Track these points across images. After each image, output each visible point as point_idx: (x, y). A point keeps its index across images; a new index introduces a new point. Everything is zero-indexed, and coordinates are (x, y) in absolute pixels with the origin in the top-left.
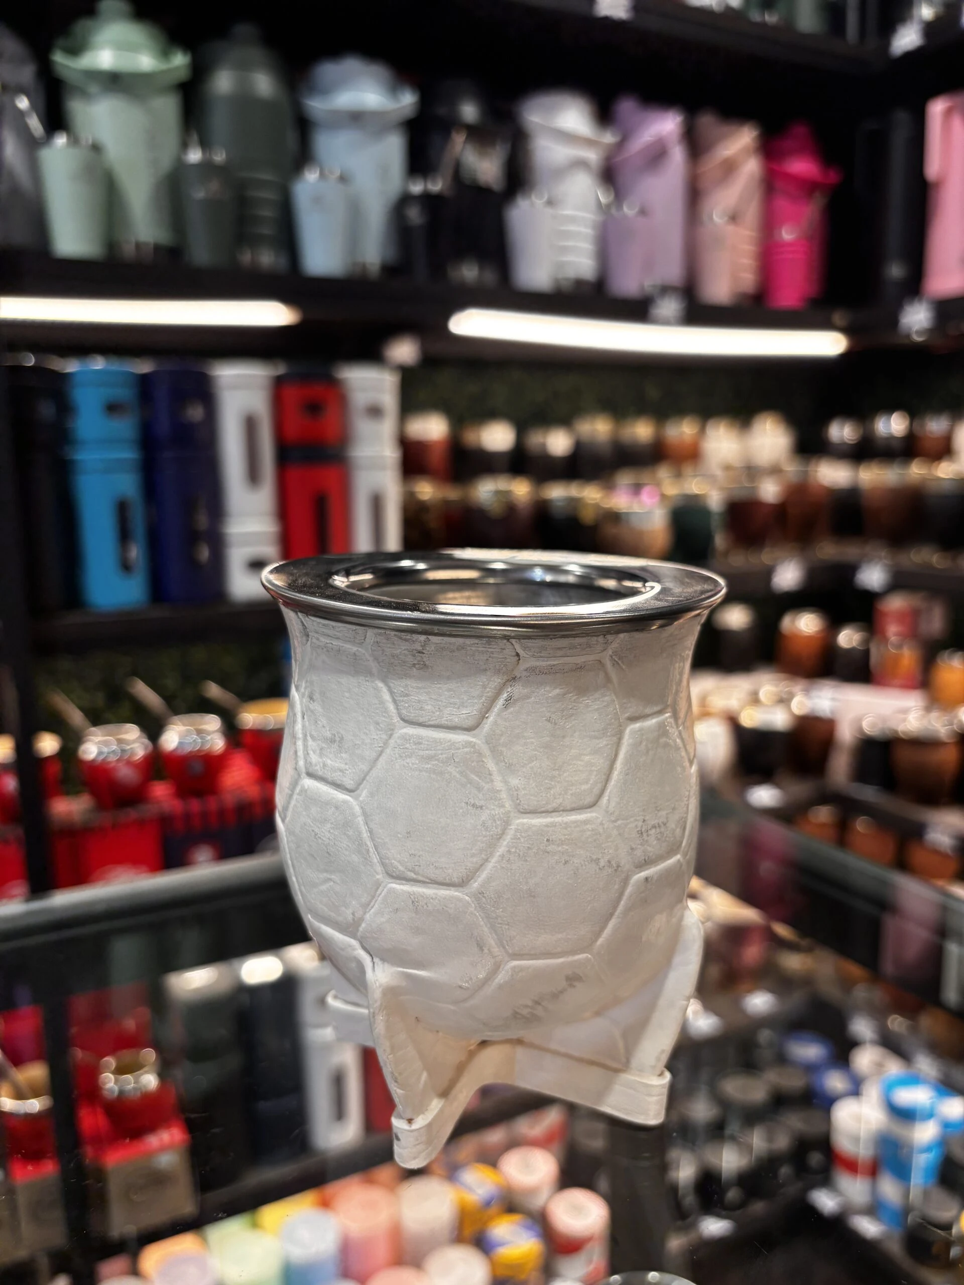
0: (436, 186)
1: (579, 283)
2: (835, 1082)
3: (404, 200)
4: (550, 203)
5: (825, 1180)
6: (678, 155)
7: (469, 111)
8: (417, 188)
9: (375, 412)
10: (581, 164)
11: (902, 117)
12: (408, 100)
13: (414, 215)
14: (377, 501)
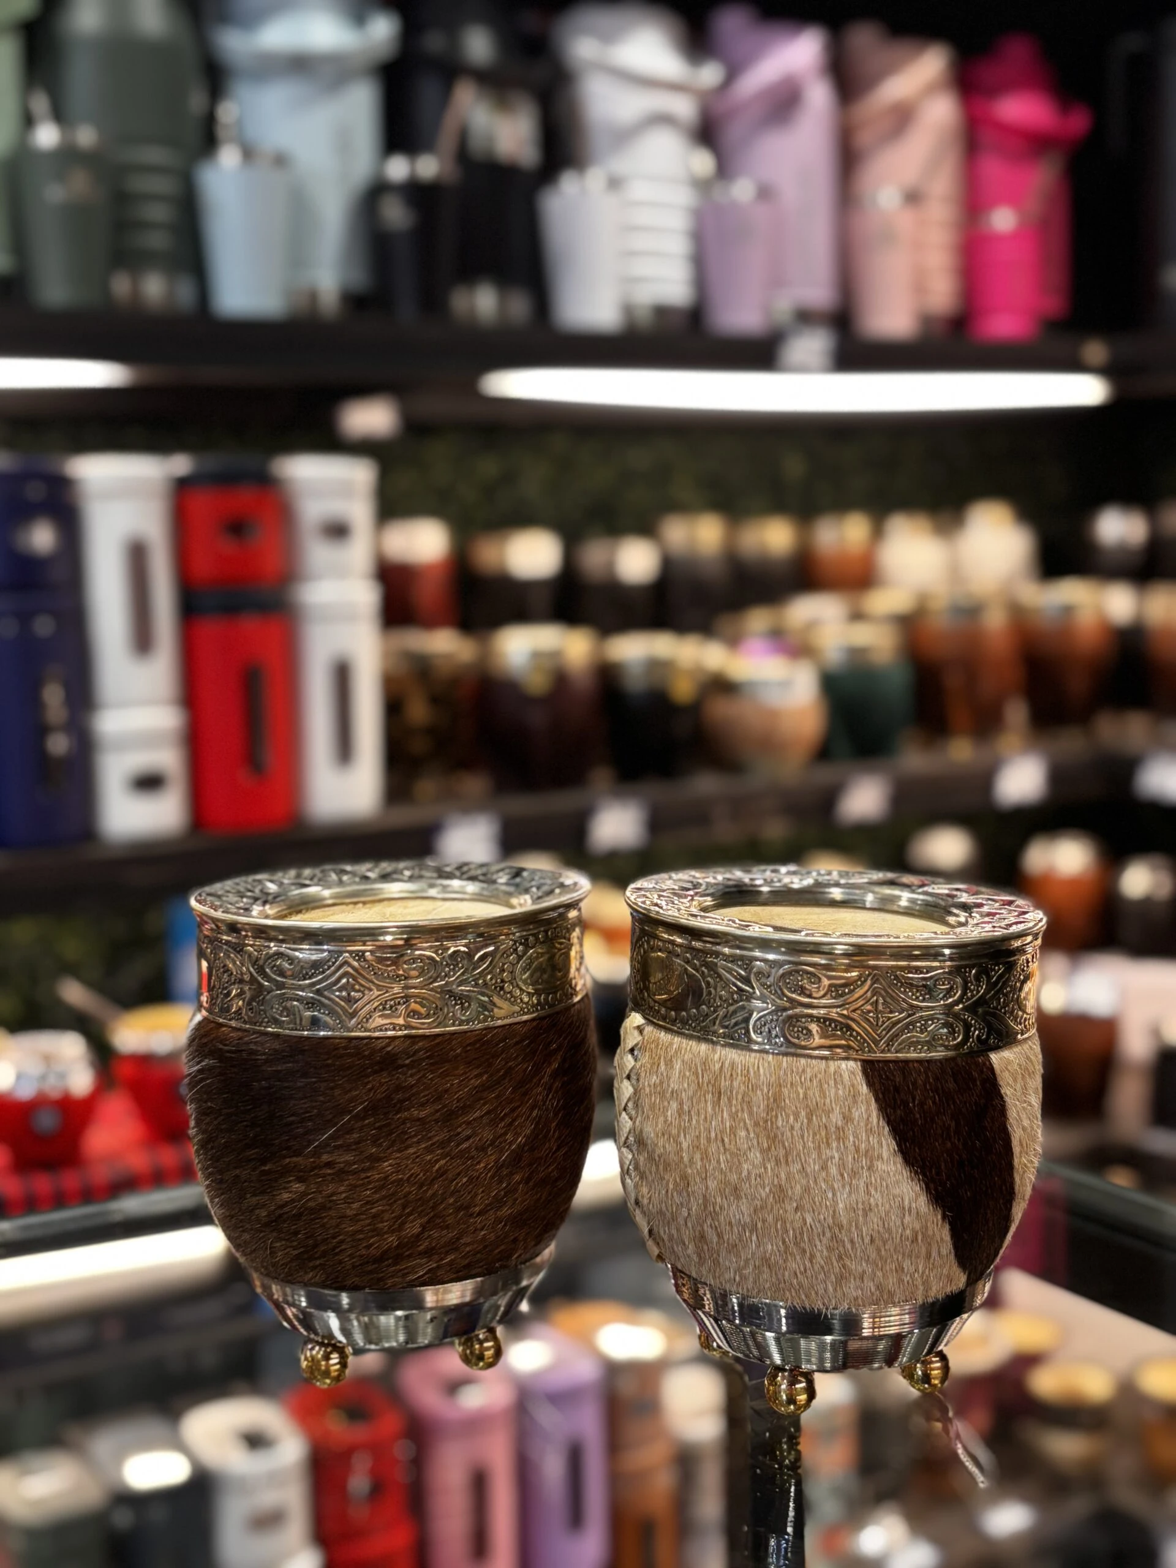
0: (428, 167)
3: (375, 193)
4: (613, 184)
6: (819, 97)
7: (479, 46)
8: (398, 169)
9: (337, 531)
10: (660, 119)
12: (383, 30)
13: (395, 213)
14: (342, 671)
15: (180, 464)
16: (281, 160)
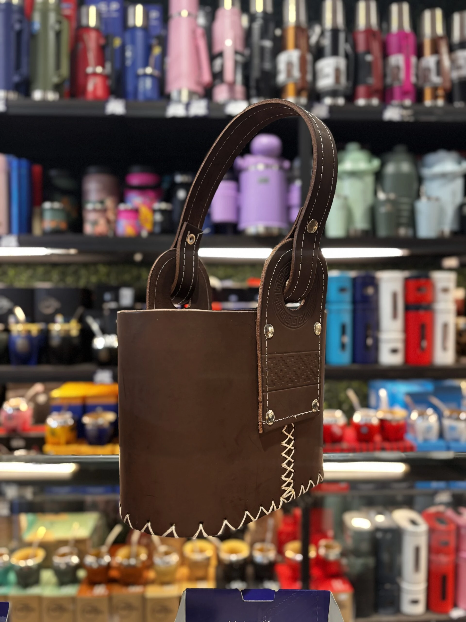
3: (463, 205)
9: (446, 290)
14: (445, 326)
15: (406, 274)
16: (437, 199)
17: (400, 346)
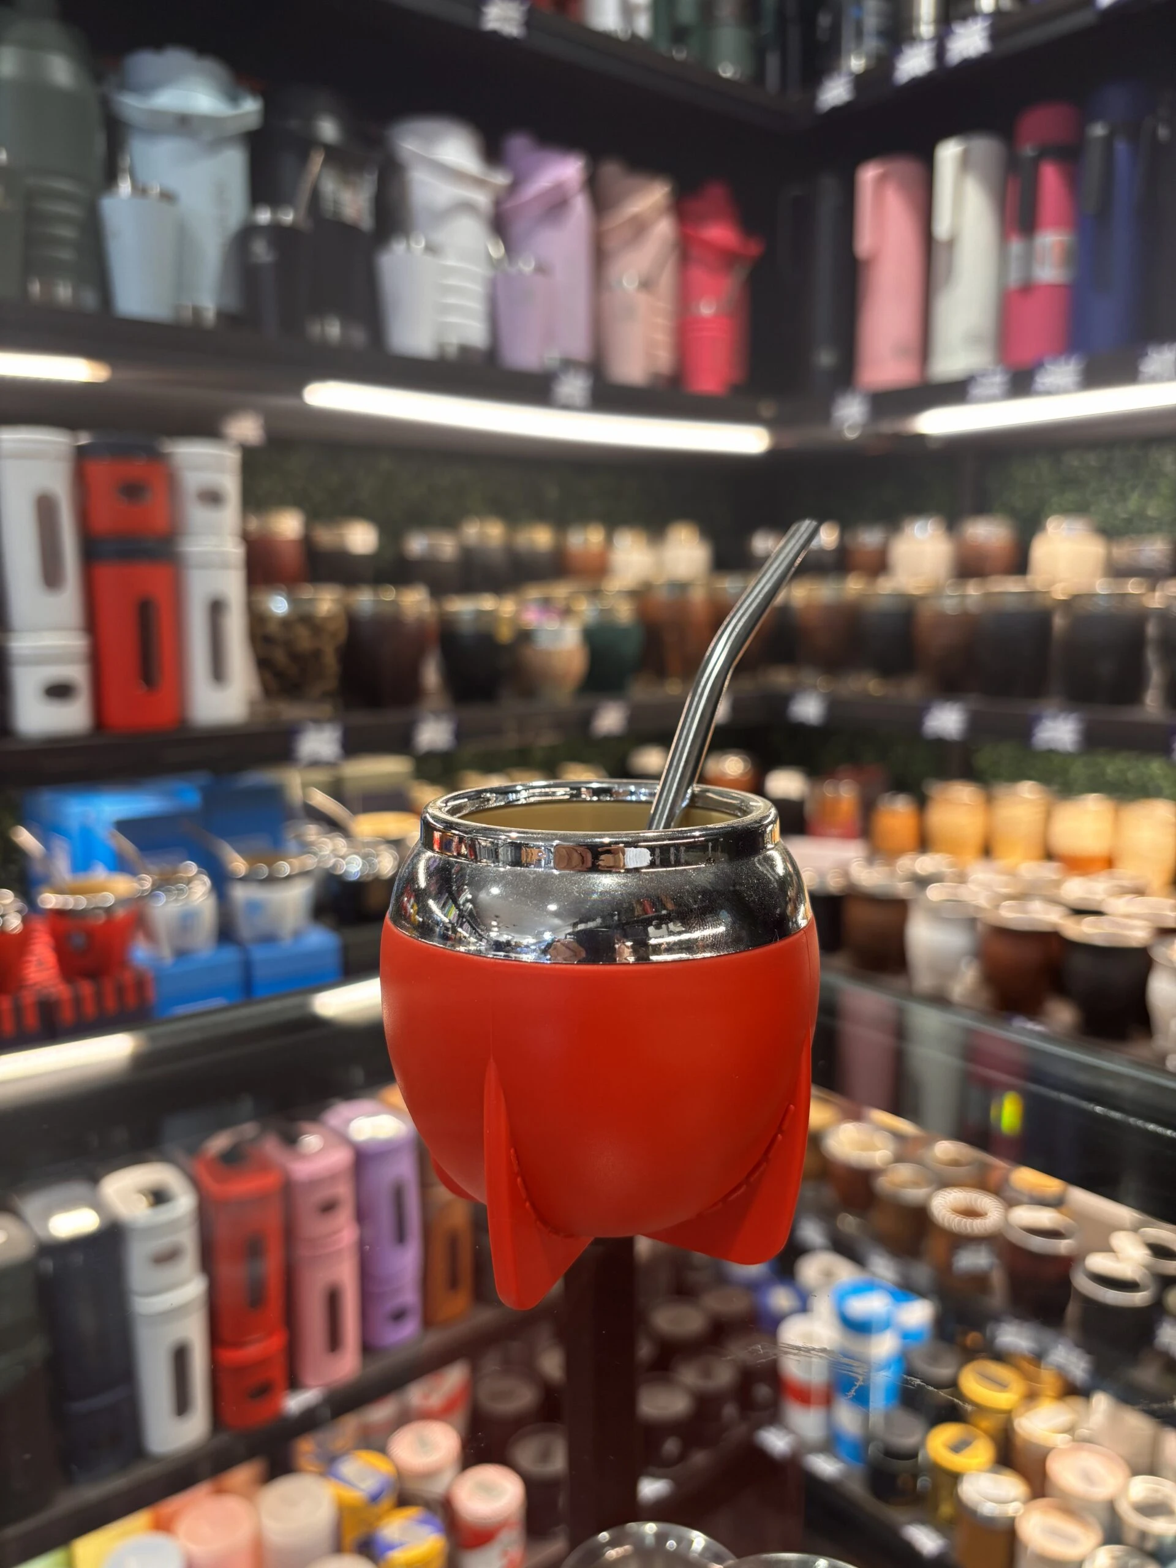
0: (288, 217)
1: (465, 351)
2: (781, 1299)
3: (247, 233)
4: (431, 249)
5: (774, 1417)
6: (580, 206)
7: (328, 129)
8: (264, 216)
9: (212, 498)
10: (467, 207)
11: (828, 184)
12: (251, 107)
13: (261, 251)
14: (217, 608)
15: (84, 439)
16: (167, 197)
17: (77, 673)
